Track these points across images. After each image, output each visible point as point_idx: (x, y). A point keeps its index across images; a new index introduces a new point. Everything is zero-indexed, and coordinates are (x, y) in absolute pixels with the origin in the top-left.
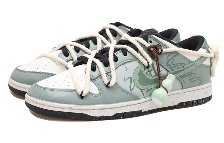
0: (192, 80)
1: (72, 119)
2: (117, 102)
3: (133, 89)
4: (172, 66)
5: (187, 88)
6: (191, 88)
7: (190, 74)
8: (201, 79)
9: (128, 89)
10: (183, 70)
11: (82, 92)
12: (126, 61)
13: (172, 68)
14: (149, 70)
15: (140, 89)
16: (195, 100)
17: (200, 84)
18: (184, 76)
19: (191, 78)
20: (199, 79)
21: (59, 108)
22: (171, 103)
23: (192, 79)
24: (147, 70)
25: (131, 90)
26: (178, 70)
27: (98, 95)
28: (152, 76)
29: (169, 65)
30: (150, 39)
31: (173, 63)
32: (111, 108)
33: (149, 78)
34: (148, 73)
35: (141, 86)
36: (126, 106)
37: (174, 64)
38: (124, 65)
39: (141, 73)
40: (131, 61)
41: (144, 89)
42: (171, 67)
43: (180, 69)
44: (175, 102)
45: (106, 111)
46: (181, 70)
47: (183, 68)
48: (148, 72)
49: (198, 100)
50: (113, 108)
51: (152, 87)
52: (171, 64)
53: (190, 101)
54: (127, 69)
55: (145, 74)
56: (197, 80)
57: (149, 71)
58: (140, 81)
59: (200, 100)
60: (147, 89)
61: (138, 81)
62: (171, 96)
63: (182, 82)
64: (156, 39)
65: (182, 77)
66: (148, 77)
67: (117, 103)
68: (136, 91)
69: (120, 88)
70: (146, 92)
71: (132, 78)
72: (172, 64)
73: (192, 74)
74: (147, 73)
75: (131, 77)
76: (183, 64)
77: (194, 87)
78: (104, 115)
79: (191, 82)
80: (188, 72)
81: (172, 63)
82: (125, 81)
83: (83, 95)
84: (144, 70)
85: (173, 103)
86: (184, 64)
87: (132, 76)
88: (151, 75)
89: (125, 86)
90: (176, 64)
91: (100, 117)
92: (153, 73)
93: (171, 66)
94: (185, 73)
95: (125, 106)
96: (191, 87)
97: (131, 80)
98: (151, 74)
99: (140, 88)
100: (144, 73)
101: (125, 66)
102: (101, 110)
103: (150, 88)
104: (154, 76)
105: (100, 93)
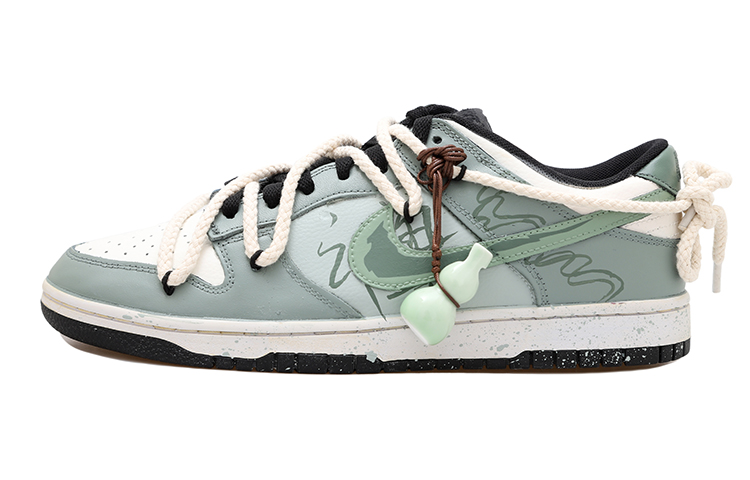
0: (573, 279)
1: (133, 355)
2: (279, 317)
3: (340, 283)
4: (494, 222)
5: (559, 304)
6: (570, 307)
7: (565, 255)
8: (614, 280)
9: (322, 280)
10: (534, 239)
11: (168, 273)
12: (339, 195)
13: (492, 229)
14: (409, 227)
15: (367, 286)
16: (590, 351)
17: (612, 296)
18: (540, 260)
19: (569, 270)
20: (607, 277)
21: (101, 316)
22: (491, 349)
23: (576, 273)
24: (403, 229)
25: (334, 285)
26: (515, 237)
27: (218, 287)
28: (417, 248)
29: (485, 218)
30: (434, 133)
31: (496, 213)
32: (255, 334)
33: (405, 254)
34: (407, 238)
35: (371, 277)
36: (309, 334)
37: (500, 217)
38: (331, 206)
39: (378, 237)
40: (354, 197)
41: (378, 286)
42: (489, 226)
43: (522, 236)
44: (507, 346)
45: (237, 342)
46: (525, 237)
47: (534, 232)
48: (405, 234)
49: (601, 352)
50: (262, 334)
51: (411, 285)
52: (490, 215)
53: (569, 351)
54: (334, 221)
55: (393, 240)
56: (599, 280)
57: (411, 233)
58: (371, 261)
59: (611, 352)
60: (391, 288)
61: (365, 259)
62: (492, 323)
63: (534, 281)
64: (456, 133)
65: (533, 262)
66: (400, 250)
67: (276, 320)
68: (352, 290)
69: (296, 274)
70: (389, 297)
71: (347, 248)
72: (496, 216)
73: (574, 256)
74: (401, 238)
75: (342, 247)
76: (537, 221)
77: (588, 302)
78: (229, 352)
79: (571, 284)
80: (554, 247)
81: (494, 212)
82: (321, 255)
83: (169, 283)
84: (391, 227)
85: (500, 349)
86: (542, 220)
87: (346, 243)
88: (416, 244)
89: (316, 269)
90: (509, 217)
91: (215, 358)
92: (422, 239)
93: (488, 221)
94: (541, 251)
95: (304, 334)
96: (572, 303)
97: (340, 255)
98: (415, 241)
99: (367, 282)
100: (389, 237)
101: (332, 208)
102: (220, 336)
103: (404, 287)
104: (425, 249)
105: (225, 284)
